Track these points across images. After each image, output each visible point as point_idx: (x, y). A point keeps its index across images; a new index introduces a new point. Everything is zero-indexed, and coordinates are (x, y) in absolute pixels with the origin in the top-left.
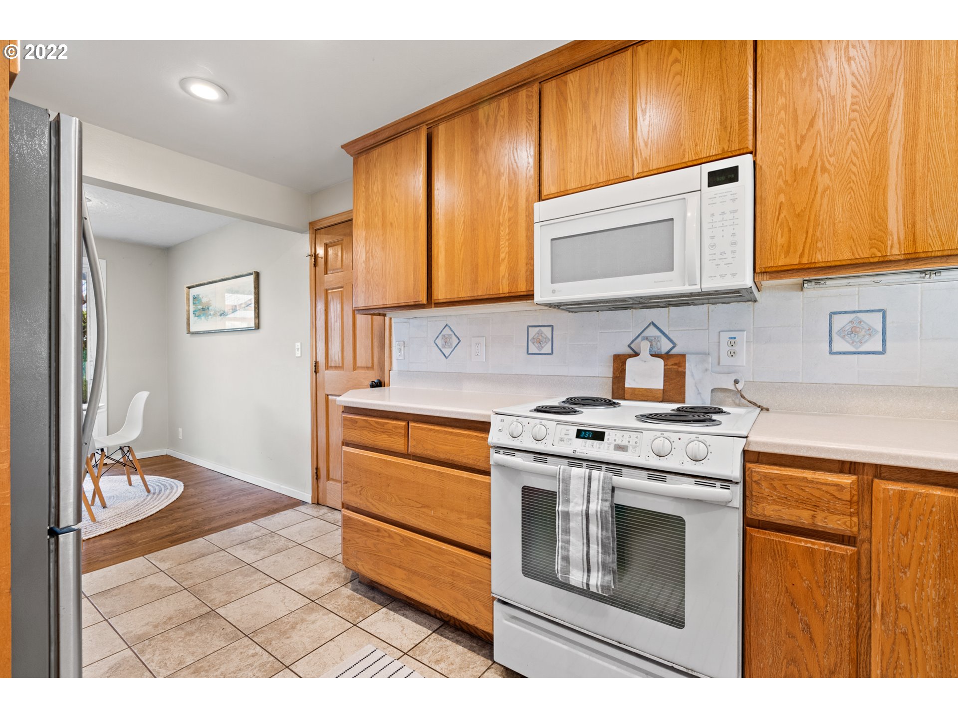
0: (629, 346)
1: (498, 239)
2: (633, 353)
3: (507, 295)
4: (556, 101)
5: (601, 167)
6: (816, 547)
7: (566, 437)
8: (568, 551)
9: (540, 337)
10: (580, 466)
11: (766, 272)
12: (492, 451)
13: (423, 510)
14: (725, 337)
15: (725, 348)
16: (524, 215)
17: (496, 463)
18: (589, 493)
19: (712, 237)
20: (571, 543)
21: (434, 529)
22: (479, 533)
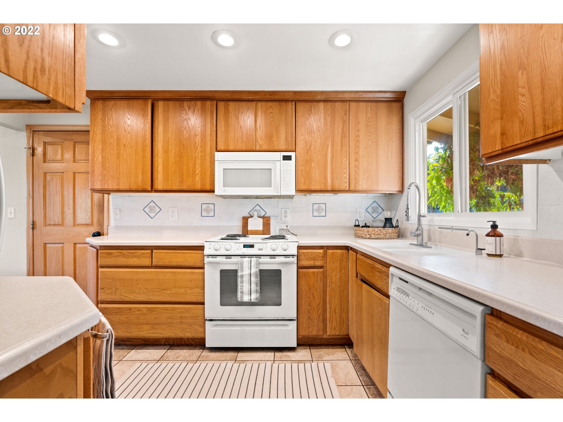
0: (249, 213)
1: (195, 165)
2: (250, 216)
3: (200, 190)
4: (224, 111)
5: (243, 143)
6: (315, 271)
7: (239, 248)
8: (243, 289)
9: (208, 209)
10: (246, 258)
11: (298, 190)
12: (205, 257)
13: (163, 291)
14: (283, 210)
15: (283, 215)
16: (209, 156)
17: (207, 262)
18: (251, 266)
19: (284, 177)
20: (244, 286)
21: (170, 299)
22: (197, 295)
